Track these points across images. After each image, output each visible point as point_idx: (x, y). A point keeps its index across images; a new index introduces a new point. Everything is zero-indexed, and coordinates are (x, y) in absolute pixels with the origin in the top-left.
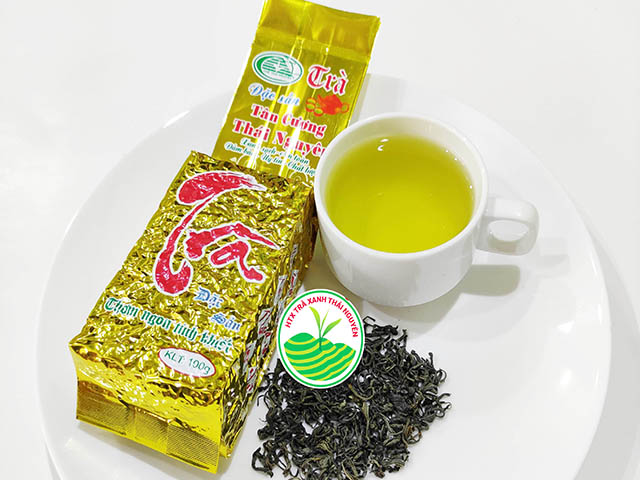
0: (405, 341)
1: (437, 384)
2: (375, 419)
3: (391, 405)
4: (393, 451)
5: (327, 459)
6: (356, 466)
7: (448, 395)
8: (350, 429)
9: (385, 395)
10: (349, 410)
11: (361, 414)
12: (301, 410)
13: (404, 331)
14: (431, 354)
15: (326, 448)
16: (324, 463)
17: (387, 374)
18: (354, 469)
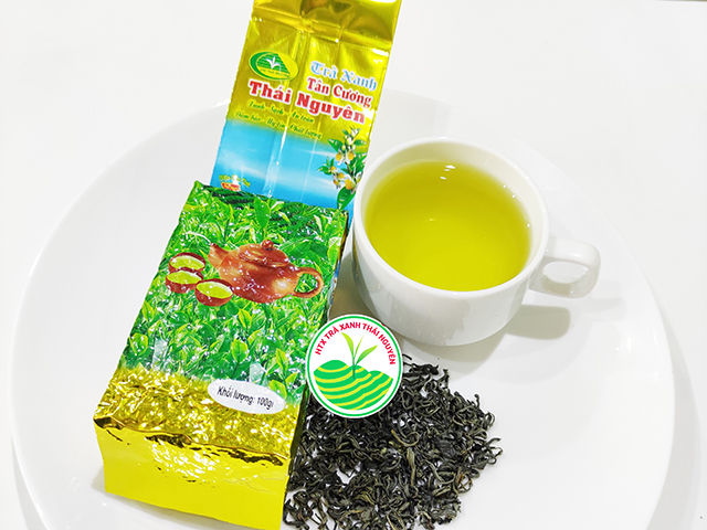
0: (447, 381)
1: (486, 428)
2: (421, 468)
3: (437, 451)
4: (442, 502)
5: (369, 511)
6: (403, 518)
7: (499, 440)
8: (392, 477)
9: (429, 440)
10: (391, 457)
11: (405, 462)
12: (335, 457)
13: (445, 371)
14: (476, 396)
15: (368, 499)
16: (366, 516)
17: (431, 418)
18: (401, 521)
